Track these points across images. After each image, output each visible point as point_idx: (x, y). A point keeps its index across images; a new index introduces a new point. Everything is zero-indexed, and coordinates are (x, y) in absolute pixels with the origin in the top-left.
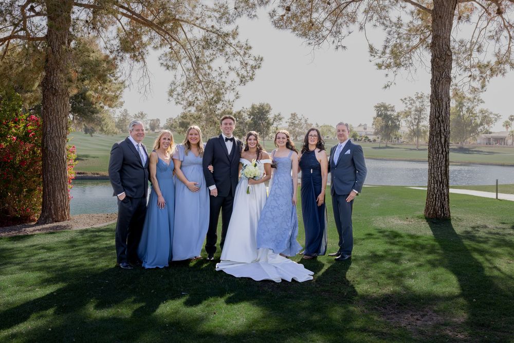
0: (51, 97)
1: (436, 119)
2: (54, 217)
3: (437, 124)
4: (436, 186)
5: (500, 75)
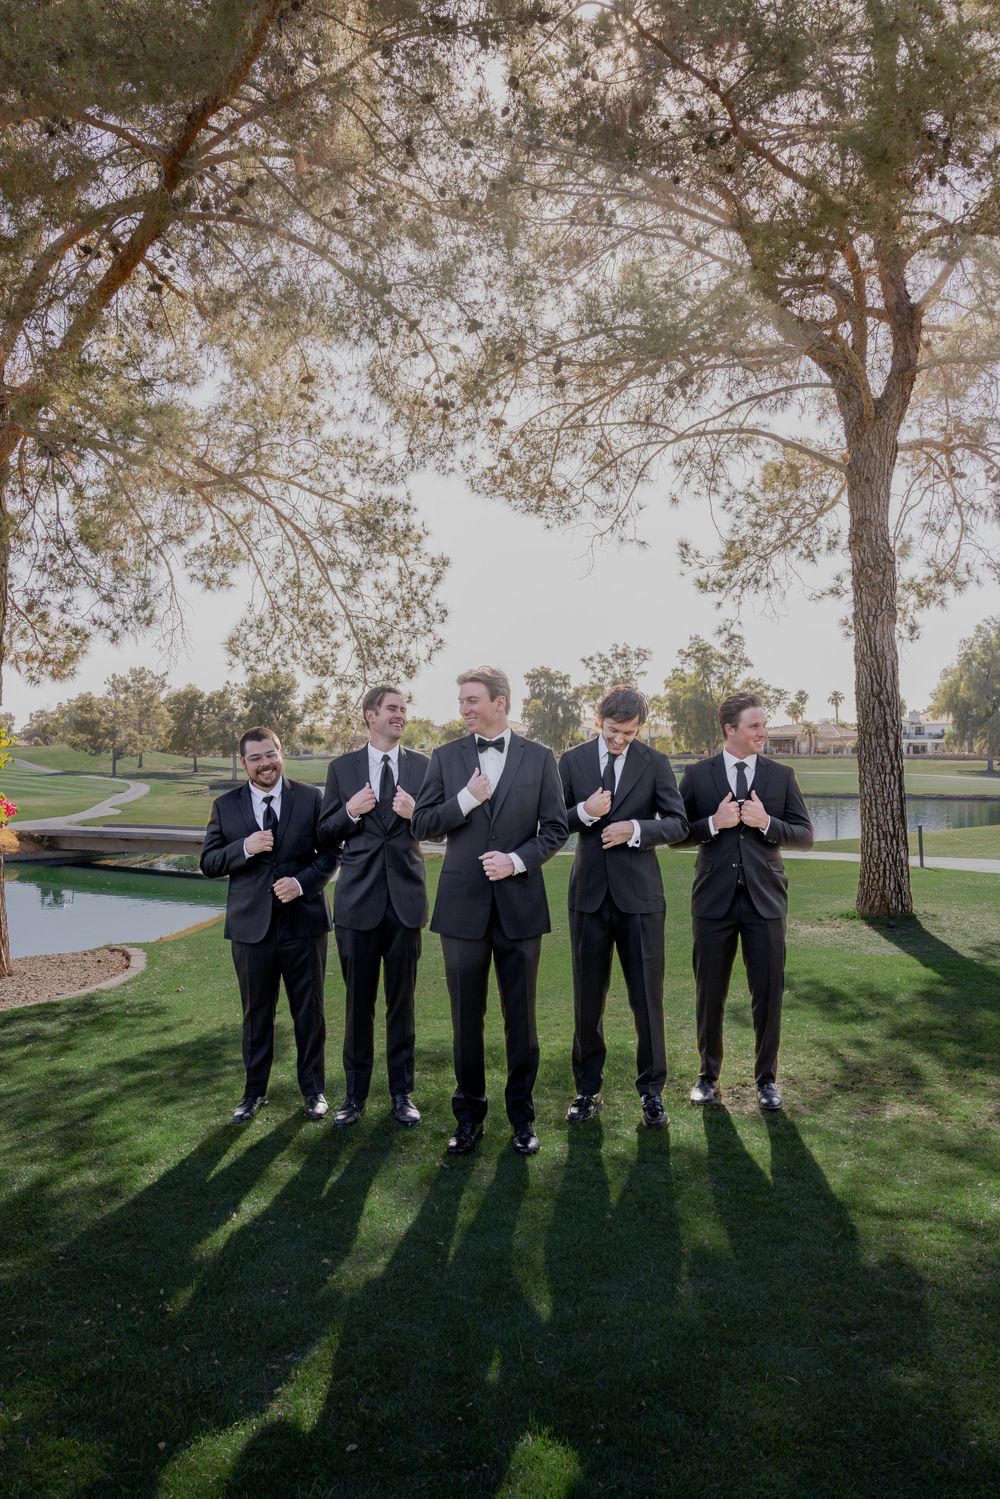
1: (873, 699)
3: (876, 710)
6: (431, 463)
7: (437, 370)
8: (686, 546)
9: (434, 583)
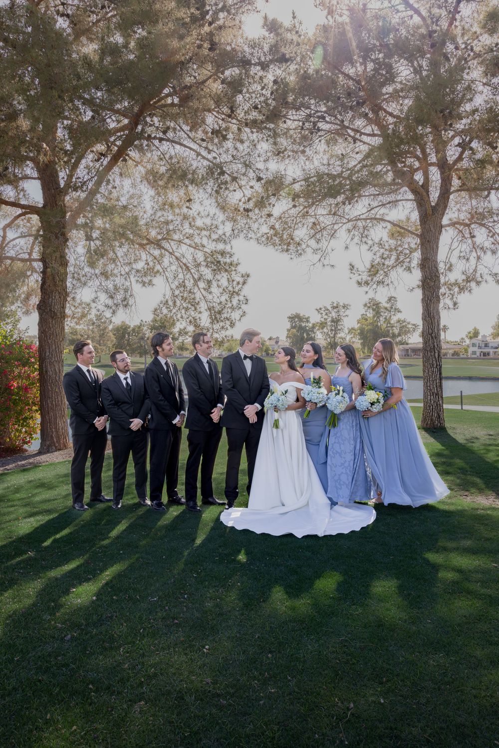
0: (51, 321)
1: (429, 336)
2: (57, 445)
3: (431, 340)
4: (432, 398)
5: (466, 292)
6: (242, 235)
7: (244, 196)
8: (353, 267)
9: (243, 285)
